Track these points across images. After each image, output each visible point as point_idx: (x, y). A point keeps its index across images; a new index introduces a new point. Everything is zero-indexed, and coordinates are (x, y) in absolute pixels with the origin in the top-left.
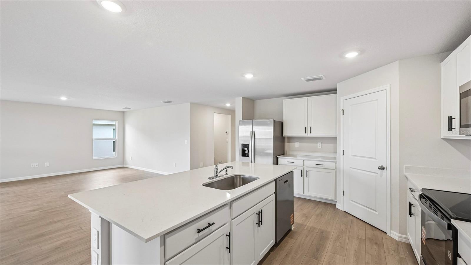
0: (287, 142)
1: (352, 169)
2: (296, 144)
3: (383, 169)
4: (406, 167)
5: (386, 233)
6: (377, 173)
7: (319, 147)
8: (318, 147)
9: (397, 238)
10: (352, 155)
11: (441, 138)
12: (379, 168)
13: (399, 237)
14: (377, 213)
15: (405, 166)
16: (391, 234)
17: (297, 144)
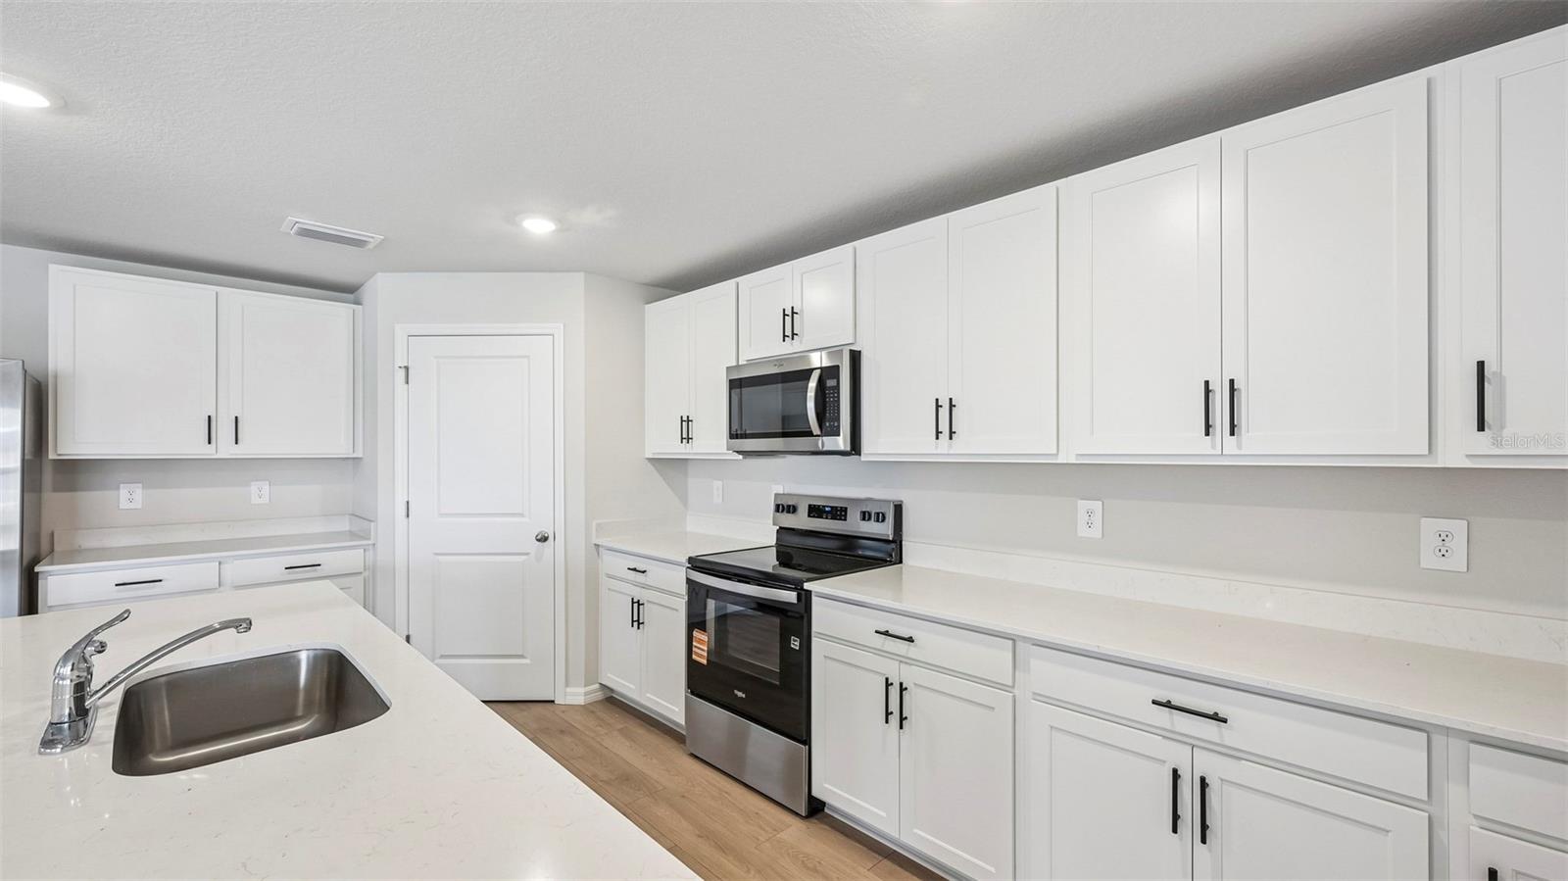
0: (56, 490)
1: (440, 557)
2: (124, 492)
3: (544, 539)
4: (598, 525)
5: (553, 701)
6: (527, 554)
7: (260, 501)
8: (255, 500)
9: (581, 700)
10: (442, 515)
11: (647, 456)
12: (539, 537)
13: (586, 694)
14: (527, 661)
15: (594, 524)
16: (568, 697)
17: (129, 497)
